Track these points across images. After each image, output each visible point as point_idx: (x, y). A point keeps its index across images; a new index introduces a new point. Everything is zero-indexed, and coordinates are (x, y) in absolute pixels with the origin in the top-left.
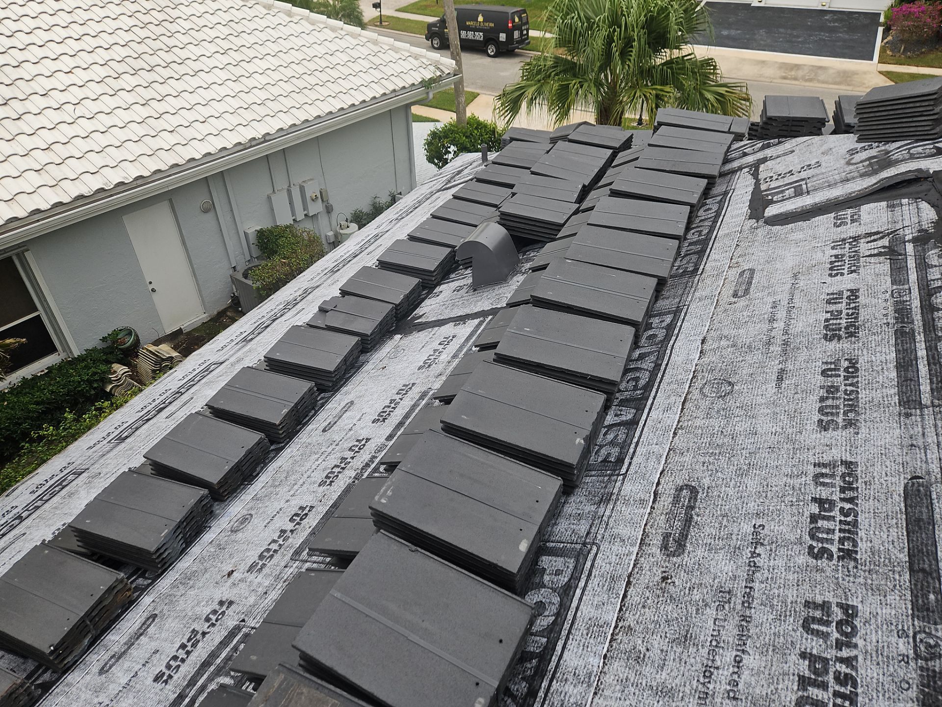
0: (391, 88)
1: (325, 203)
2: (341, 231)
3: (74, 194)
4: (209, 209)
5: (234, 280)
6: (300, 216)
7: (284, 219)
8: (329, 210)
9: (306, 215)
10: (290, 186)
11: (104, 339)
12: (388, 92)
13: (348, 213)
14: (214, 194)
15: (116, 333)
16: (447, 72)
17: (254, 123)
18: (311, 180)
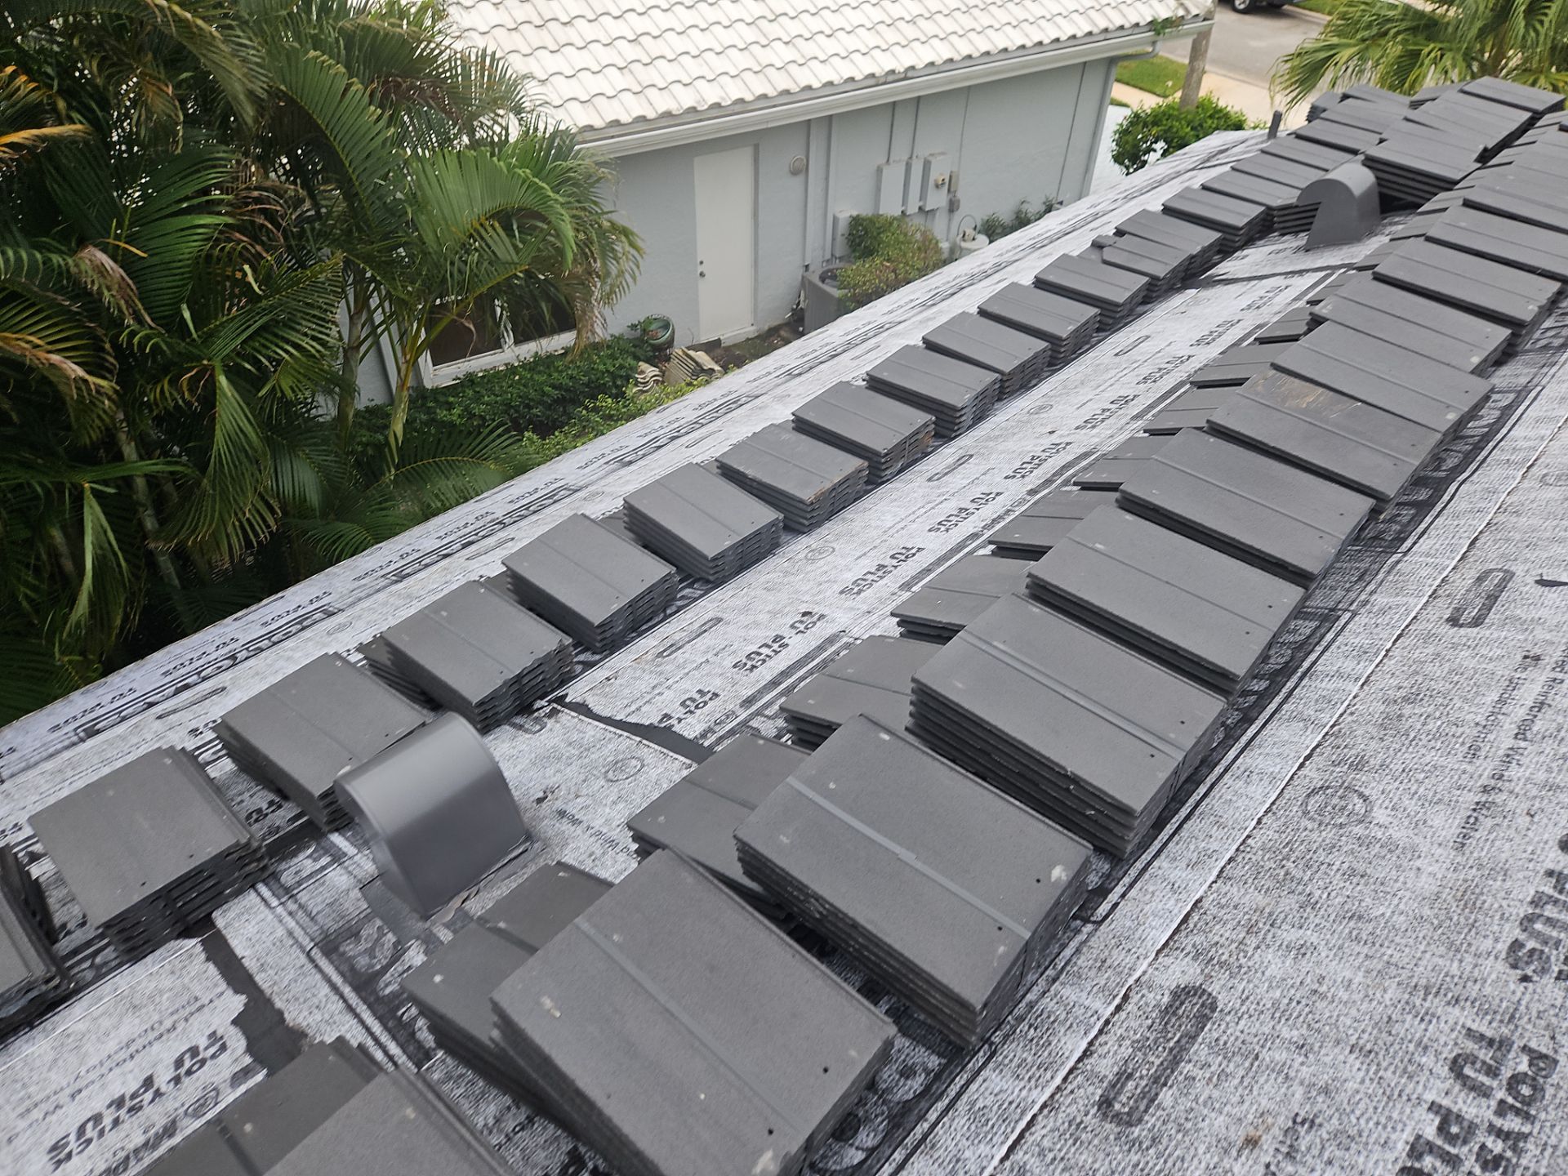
0: (1103, 24)
1: (951, 196)
2: (963, 245)
3: (662, 108)
4: (800, 170)
5: (805, 283)
6: (912, 209)
7: (890, 208)
8: (953, 207)
9: (920, 208)
10: (911, 158)
11: (633, 327)
12: (1095, 31)
13: (980, 216)
14: (813, 148)
15: (649, 321)
16: (1194, 12)
17: (897, 49)
18: (943, 154)
